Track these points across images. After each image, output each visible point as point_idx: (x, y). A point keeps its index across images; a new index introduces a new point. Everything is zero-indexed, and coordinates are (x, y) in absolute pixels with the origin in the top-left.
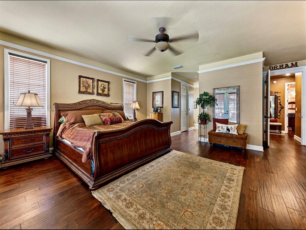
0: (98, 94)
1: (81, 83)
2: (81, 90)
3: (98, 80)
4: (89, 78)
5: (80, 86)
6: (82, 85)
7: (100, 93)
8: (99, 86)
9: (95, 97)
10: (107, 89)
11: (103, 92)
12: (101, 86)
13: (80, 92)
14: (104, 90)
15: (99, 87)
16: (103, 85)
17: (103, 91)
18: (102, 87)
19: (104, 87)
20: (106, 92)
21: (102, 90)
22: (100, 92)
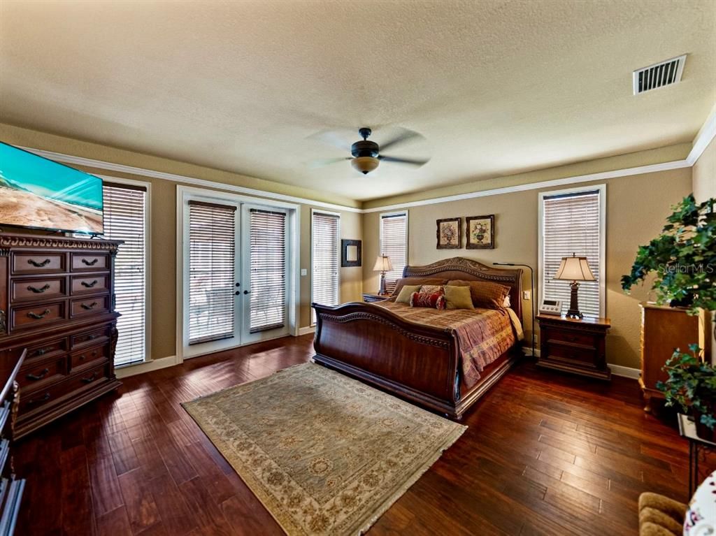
0: (470, 246)
1: (441, 231)
2: (441, 243)
3: (468, 219)
4: (451, 220)
5: (438, 237)
6: (442, 235)
7: (473, 244)
8: (472, 228)
9: (464, 253)
10: (489, 232)
11: (480, 239)
12: (476, 228)
13: (439, 246)
14: (483, 236)
15: (471, 232)
16: (479, 227)
17: (480, 237)
18: (477, 231)
19: (481, 228)
20: (487, 239)
21: (478, 236)
22: (473, 240)
